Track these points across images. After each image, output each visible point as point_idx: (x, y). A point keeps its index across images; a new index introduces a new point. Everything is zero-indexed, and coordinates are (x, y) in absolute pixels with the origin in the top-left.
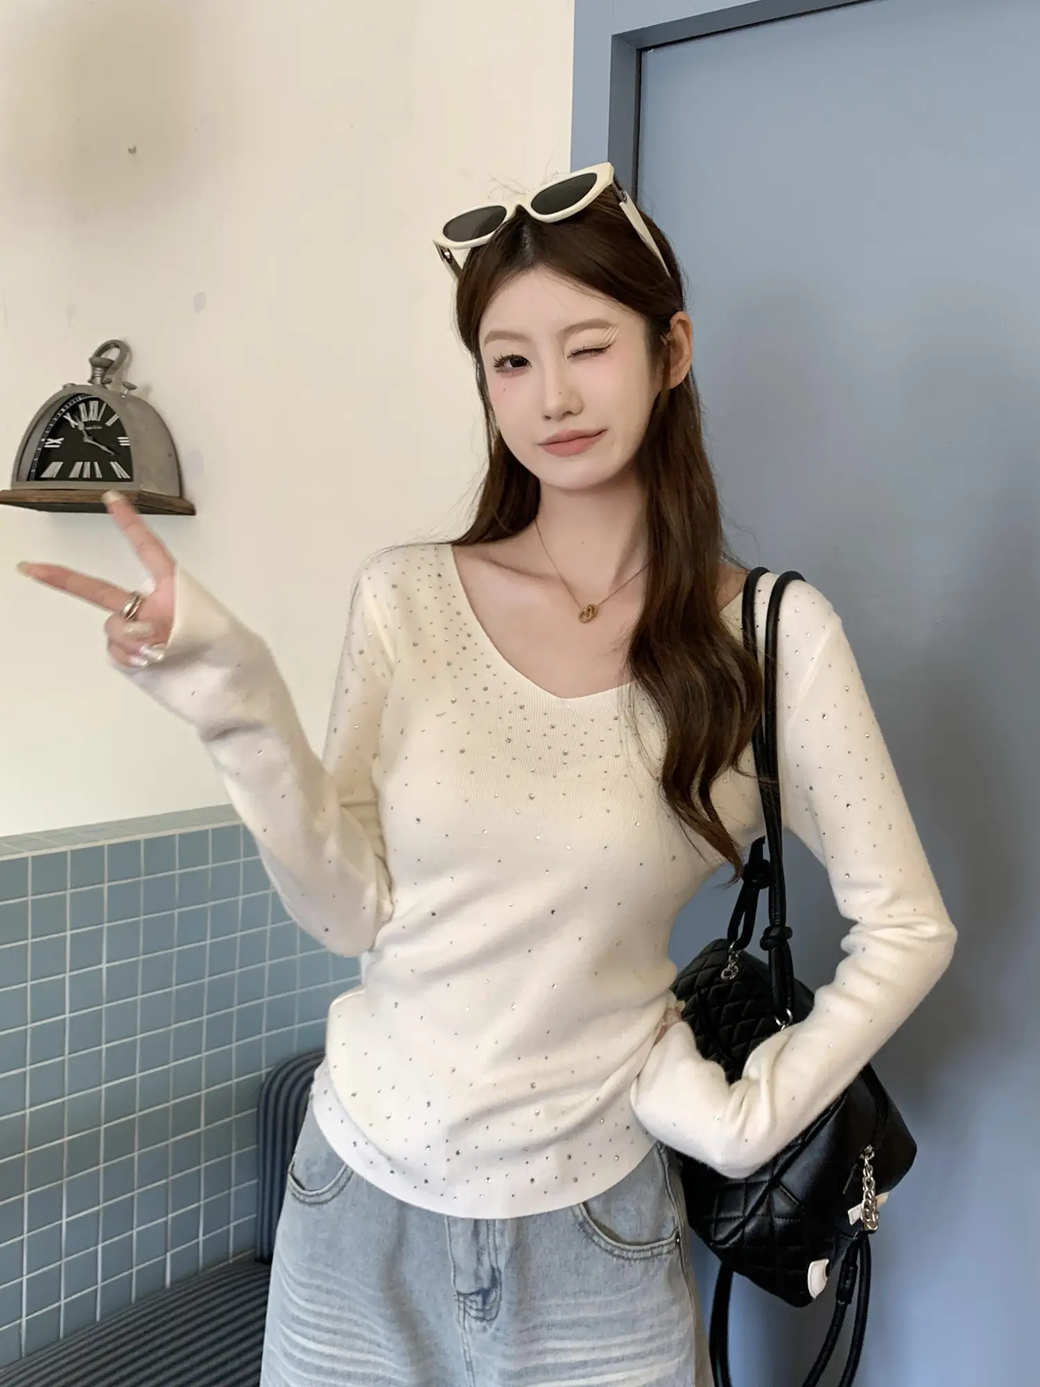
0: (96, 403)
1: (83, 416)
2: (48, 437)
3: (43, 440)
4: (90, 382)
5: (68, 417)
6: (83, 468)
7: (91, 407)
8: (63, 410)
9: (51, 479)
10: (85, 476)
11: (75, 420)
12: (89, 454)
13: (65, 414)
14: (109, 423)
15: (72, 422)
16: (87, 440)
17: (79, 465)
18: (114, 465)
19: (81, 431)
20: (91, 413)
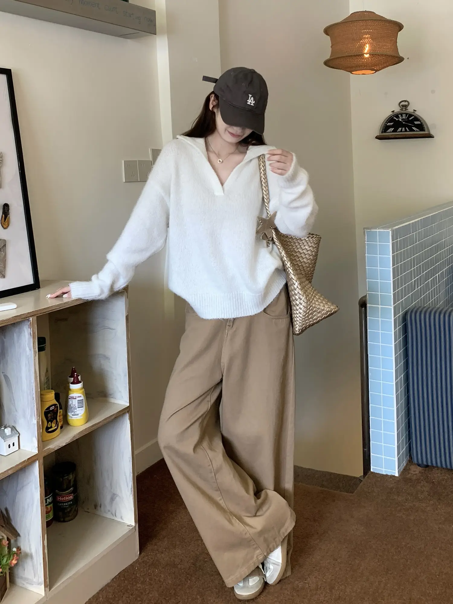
0: (405, 114)
1: (400, 117)
2: (388, 122)
3: (386, 123)
4: (400, 110)
5: (395, 118)
6: (402, 129)
7: (403, 116)
8: (393, 116)
9: (390, 132)
10: (403, 131)
11: (398, 119)
12: (405, 126)
13: (394, 117)
14: (410, 119)
15: (397, 119)
16: (404, 123)
17: (400, 129)
18: (414, 128)
19: (401, 121)
20: (403, 117)
